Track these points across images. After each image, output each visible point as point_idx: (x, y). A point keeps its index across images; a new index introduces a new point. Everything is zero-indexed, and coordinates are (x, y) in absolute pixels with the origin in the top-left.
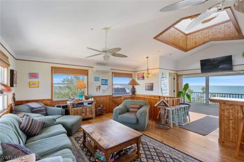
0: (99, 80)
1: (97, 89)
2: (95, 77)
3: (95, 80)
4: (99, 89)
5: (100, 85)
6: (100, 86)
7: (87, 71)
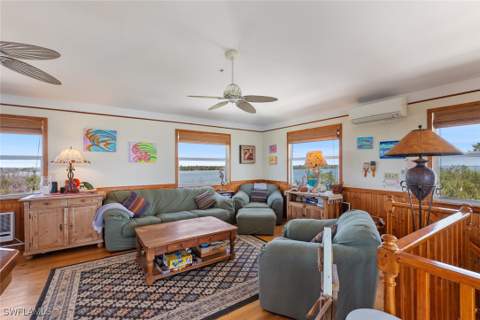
0: (371, 147)
1: (366, 171)
2: (359, 140)
3: (360, 147)
4: (374, 170)
5: (376, 159)
6: (373, 163)
7: (339, 128)
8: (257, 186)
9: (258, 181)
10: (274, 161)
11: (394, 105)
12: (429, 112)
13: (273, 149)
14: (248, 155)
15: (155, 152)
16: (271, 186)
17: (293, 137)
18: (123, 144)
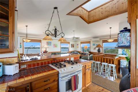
0: (95, 45)
1: (94, 49)
2: (93, 44)
3: (93, 45)
5: (95, 47)
7: (90, 42)
8: (75, 52)
9: (75, 51)
10: (78, 47)
11: (98, 39)
12: (103, 41)
13: (78, 45)
14: (73, 46)
15: (57, 45)
16: (77, 52)
17: (82, 43)
18: (52, 44)
